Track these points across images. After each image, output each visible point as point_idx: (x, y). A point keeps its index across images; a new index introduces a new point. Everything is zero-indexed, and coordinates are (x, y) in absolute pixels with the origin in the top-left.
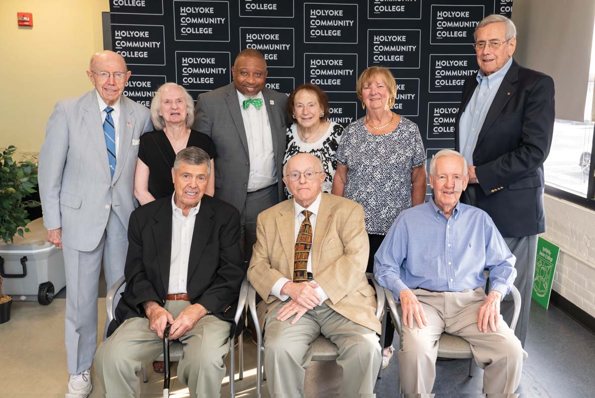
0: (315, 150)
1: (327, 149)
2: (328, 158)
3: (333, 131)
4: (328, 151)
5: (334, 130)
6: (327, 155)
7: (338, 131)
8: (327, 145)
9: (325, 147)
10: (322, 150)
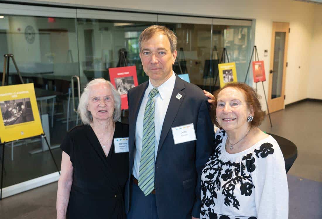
0: (232, 162)
1: (243, 166)
2: (240, 177)
3: (258, 149)
4: (243, 169)
5: (260, 147)
6: (240, 174)
7: (265, 151)
8: (244, 162)
9: (242, 164)
10: (237, 165)
